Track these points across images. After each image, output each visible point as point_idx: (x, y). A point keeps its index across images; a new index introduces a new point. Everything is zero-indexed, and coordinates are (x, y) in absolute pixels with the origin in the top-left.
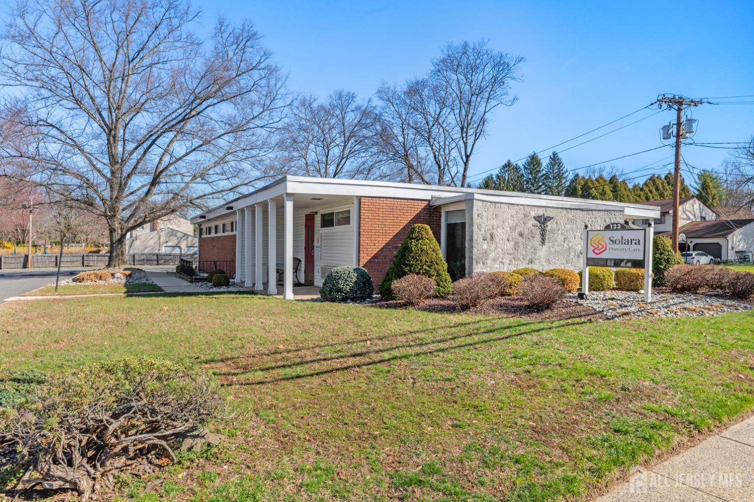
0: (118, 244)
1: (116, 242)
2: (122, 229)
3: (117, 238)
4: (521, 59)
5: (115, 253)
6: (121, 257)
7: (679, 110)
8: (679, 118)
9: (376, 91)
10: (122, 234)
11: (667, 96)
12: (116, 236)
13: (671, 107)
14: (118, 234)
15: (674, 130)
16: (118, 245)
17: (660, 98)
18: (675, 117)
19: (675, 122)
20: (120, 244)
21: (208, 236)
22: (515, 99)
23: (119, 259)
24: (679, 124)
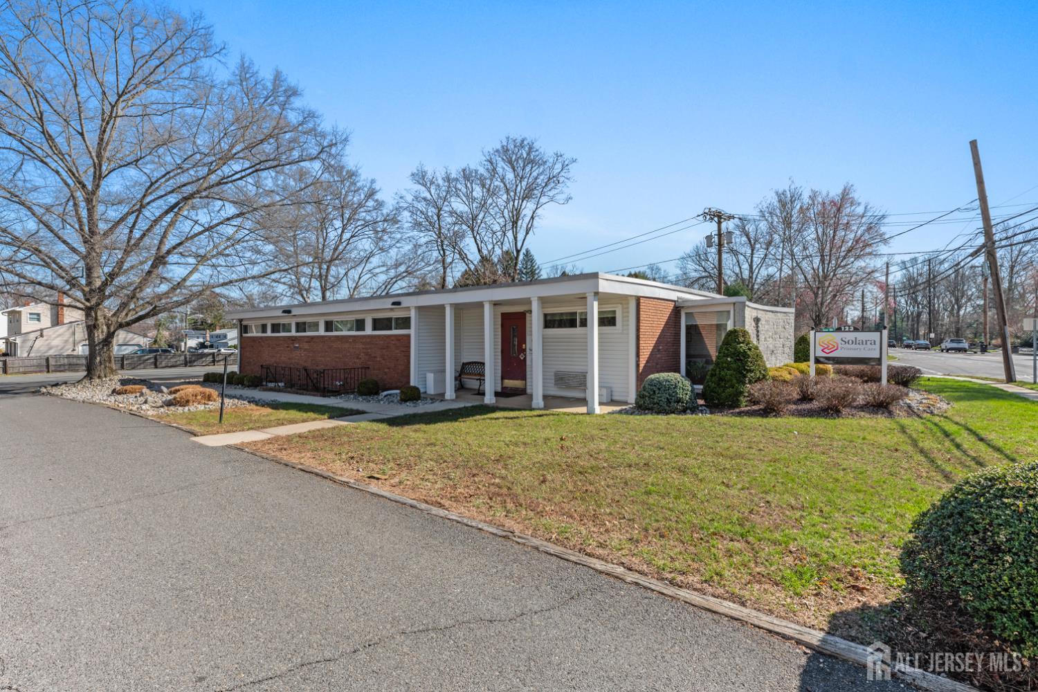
0: (103, 346)
1: (99, 343)
2: (108, 326)
3: (101, 337)
4: (574, 161)
5: (98, 358)
6: (108, 364)
7: (719, 223)
8: (719, 229)
9: (410, 174)
10: (109, 332)
11: (712, 210)
12: (100, 335)
13: (712, 219)
14: (102, 332)
15: (716, 239)
16: (103, 348)
17: (707, 211)
18: (716, 229)
19: (716, 233)
20: (106, 345)
21: (260, 335)
22: (569, 199)
23: (105, 367)
24: (720, 235)
